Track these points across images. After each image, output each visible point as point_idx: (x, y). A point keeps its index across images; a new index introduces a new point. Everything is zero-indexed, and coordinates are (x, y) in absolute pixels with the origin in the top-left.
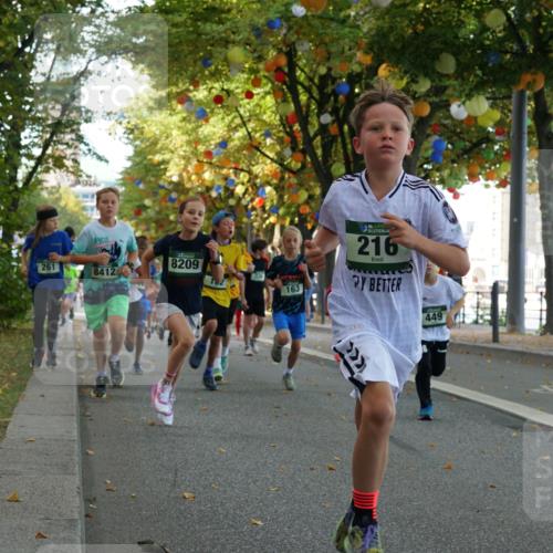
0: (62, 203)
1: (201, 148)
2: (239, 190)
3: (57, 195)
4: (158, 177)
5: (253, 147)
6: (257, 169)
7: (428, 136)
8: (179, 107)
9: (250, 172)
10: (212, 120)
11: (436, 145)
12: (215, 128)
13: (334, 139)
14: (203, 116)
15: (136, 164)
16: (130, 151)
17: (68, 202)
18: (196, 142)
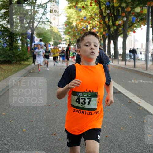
0: (53, 30)
1: (80, 18)
2: (89, 28)
3: (52, 28)
5: (92, 18)
6: (94, 23)
7: (131, 16)
8: (74, 8)
9: (92, 24)
10: (83, 11)
11: (133, 18)
12: (83, 13)
13: (110, 16)
14: (80, 10)
16: (66, 18)
17: (55, 30)
18: (79, 17)
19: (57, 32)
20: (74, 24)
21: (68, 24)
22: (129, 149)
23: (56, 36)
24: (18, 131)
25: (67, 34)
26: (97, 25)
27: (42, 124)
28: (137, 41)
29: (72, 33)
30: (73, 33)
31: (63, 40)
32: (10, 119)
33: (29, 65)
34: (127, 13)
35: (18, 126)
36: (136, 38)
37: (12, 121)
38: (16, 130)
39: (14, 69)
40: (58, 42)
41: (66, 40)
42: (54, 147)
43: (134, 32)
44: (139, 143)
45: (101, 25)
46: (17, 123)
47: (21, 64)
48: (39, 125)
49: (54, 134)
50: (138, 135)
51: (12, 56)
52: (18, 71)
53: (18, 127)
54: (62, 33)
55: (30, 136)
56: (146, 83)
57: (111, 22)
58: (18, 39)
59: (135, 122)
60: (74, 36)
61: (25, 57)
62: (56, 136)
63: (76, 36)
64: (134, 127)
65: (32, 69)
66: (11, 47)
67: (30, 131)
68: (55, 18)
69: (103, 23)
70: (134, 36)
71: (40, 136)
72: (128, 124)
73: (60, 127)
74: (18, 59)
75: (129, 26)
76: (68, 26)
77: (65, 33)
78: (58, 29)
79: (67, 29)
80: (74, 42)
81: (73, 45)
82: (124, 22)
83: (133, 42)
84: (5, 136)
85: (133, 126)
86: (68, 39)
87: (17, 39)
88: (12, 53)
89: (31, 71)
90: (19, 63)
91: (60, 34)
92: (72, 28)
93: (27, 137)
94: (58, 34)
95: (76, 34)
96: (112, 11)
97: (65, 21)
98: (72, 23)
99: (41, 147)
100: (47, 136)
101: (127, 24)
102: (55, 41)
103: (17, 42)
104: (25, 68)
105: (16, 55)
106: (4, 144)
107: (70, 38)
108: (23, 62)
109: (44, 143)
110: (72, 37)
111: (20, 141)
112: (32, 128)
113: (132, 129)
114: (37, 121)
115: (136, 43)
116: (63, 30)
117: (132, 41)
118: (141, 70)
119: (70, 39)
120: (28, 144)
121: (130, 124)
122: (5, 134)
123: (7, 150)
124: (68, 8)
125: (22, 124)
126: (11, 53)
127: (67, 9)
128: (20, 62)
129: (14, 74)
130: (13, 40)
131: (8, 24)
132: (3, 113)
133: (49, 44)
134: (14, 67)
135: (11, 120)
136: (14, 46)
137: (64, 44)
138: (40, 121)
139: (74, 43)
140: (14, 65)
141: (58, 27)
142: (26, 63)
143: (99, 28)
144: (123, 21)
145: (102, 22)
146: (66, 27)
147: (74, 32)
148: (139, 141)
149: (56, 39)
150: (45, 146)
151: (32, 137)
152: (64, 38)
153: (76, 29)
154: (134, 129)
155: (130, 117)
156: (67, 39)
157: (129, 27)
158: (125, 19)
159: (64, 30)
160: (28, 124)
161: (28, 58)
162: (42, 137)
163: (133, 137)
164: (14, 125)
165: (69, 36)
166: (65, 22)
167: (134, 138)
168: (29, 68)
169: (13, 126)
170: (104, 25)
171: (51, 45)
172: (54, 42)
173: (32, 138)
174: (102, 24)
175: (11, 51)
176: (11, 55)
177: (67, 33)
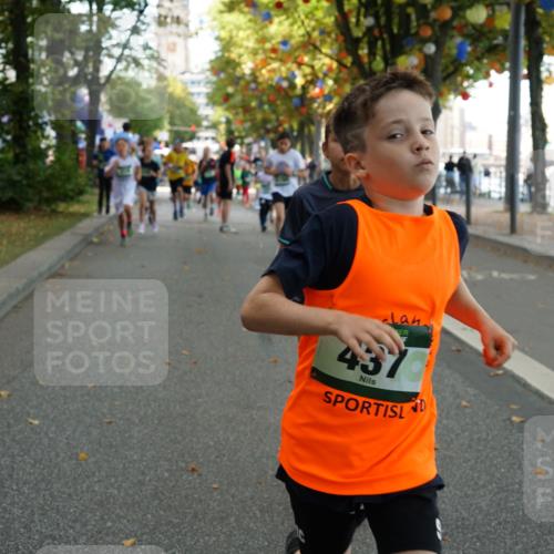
0: (170, 90)
1: (268, 46)
2: (299, 81)
4: (234, 69)
5: (310, 45)
6: (317, 64)
7: (452, 37)
8: (246, 9)
9: (312, 67)
10: (276, 20)
11: (460, 47)
12: (279, 27)
13: (376, 40)
14: (268, 18)
15: (217, 58)
16: (216, 46)
17: (177, 89)
18: (263, 40)
19: (183, 95)
20: (247, 67)
21: (224, 66)
22: (467, 523)
23: (178, 112)
24: (59, 459)
25: (220, 104)
26: (330, 69)
27: (146, 431)
28: (473, 128)
29: (237, 99)
30: (243, 101)
31: (205, 123)
32: (29, 415)
33: (86, 215)
34: (437, 28)
35: (61, 441)
36: (468, 119)
37: (36, 422)
38: (53, 454)
39: (32, 232)
40: (186, 132)
41: (214, 126)
42: (196, 516)
43: (465, 96)
44: (501, 499)
45: (345, 71)
46: (53, 429)
47: (54, 212)
48: (136, 435)
49: (193, 470)
50: (493, 469)
51: (25, 182)
52: (46, 237)
53: (61, 444)
54: (201, 101)
55: (107, 476)
56: (511, 279)
57: (378, 58)
58: (46, 123)
59: (480, 423)
60: (246, 109)
61: (69, 187)
62: (200, 475)
63: (254, 109)
64: (479, 439)
65: (97, 229)
66: (18, 151)
67: (106, 457)
68: (174, 44)
69: (353, 63)
70: (462, 112)
71: (140, 478)
72: (459, 432)
73: (212, 443)
74: (45, 194)
75: (445, 74)
76: (222, 75)
77: (212, 100)
78: (185, 83)
79: (219, 87)
80: (243, 134)
81: (241, 144)
82: (427, 58)
83: (457, 133)
84: (15, 476)
85: (476, 437)
86: (223, 120)
87: (40, 121)
88: (23, 172)
89: (95, 240)
90: (48, 209)
91: (194, 104)
92: (236, 81)
93: (96, 479)
94: (187, 103)
95: (253, 104)
96: (383, 20)
97: (213, 57)
98: (239, 64)
99: (149, 516)
100: (166, 474)
101: (440, 68)
102: (176, 128)
103: (39, 134)
104: (71, 226)
105: (39, 178)
106: (13, 504)
107: (231, 117)
108: (62, 207)
109: (157, 502)
110: (237, 114)
111: (70, 495)
112: (111, 446)
113: (470, 447)
114: (128, 419)
115: (470, 135)
116: (205, 89)
117: (452, 128)
118: (492, 234)
119: (228, 122)
120: (101, 504)
121: (463, 431)
122: (13, 468)
123: (25, 528)
124: (222, 8)
125: (74, 431)
126: (20, 174)
127: (222, 12)
128: (53, 206)
129: (32, 248)
130: (25, 125)
131: (7, 67)
132: (3, 393)
133: (155, 139)
134: (31, 224)
135: (34, 419)
136: (29, 147)
137: (207, 138)
138: (137, 421)
139: (246, 136)
140: (33, 217)
141: (187, 77)
142: (75, 208)
143: (336, 81)
144: (422, 56)
145: (348, 61)
146: (214, 79)
147: (244, 96)
148: (498, 493)
149: (177, 121)
150: (162, 513)
151: (113, 480)
152: (207, 116)
153: (253, 86)
154: (480, 448)
155: (464, 403)
156: (219, 123)
157: (445, 79)
158: (431, 49)
159: (209, 90)
160: (95, 432)
161: (81, 192)
162: (148, 478)
163: (479, 478)
164: (42, 434)
165: (227, 109)
166: (211, 61)
167: (481, 483)
168: (85, 226)
169: (40, 439)
170: (355, 70)
171: (162, 145)
172: (170, 131)
173: (112, 485)
174: (345, 66)
175: (19, 166)
176: (20, 182)
177: (220, 98)
